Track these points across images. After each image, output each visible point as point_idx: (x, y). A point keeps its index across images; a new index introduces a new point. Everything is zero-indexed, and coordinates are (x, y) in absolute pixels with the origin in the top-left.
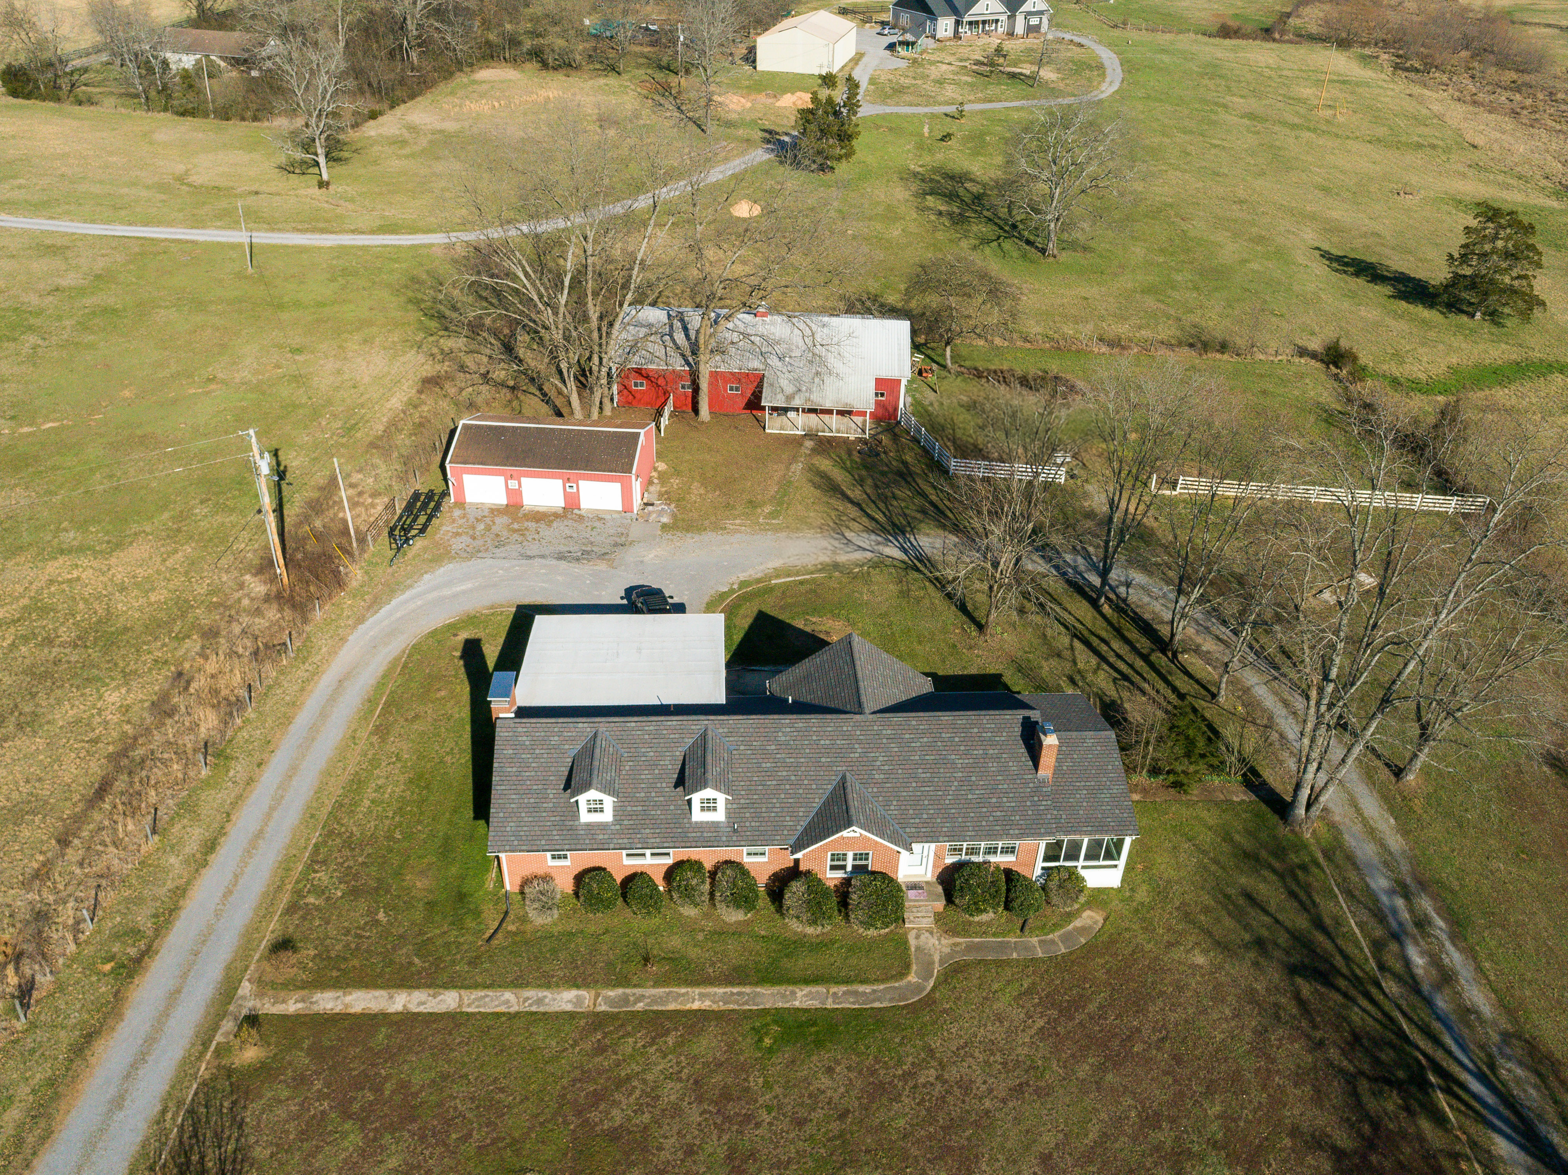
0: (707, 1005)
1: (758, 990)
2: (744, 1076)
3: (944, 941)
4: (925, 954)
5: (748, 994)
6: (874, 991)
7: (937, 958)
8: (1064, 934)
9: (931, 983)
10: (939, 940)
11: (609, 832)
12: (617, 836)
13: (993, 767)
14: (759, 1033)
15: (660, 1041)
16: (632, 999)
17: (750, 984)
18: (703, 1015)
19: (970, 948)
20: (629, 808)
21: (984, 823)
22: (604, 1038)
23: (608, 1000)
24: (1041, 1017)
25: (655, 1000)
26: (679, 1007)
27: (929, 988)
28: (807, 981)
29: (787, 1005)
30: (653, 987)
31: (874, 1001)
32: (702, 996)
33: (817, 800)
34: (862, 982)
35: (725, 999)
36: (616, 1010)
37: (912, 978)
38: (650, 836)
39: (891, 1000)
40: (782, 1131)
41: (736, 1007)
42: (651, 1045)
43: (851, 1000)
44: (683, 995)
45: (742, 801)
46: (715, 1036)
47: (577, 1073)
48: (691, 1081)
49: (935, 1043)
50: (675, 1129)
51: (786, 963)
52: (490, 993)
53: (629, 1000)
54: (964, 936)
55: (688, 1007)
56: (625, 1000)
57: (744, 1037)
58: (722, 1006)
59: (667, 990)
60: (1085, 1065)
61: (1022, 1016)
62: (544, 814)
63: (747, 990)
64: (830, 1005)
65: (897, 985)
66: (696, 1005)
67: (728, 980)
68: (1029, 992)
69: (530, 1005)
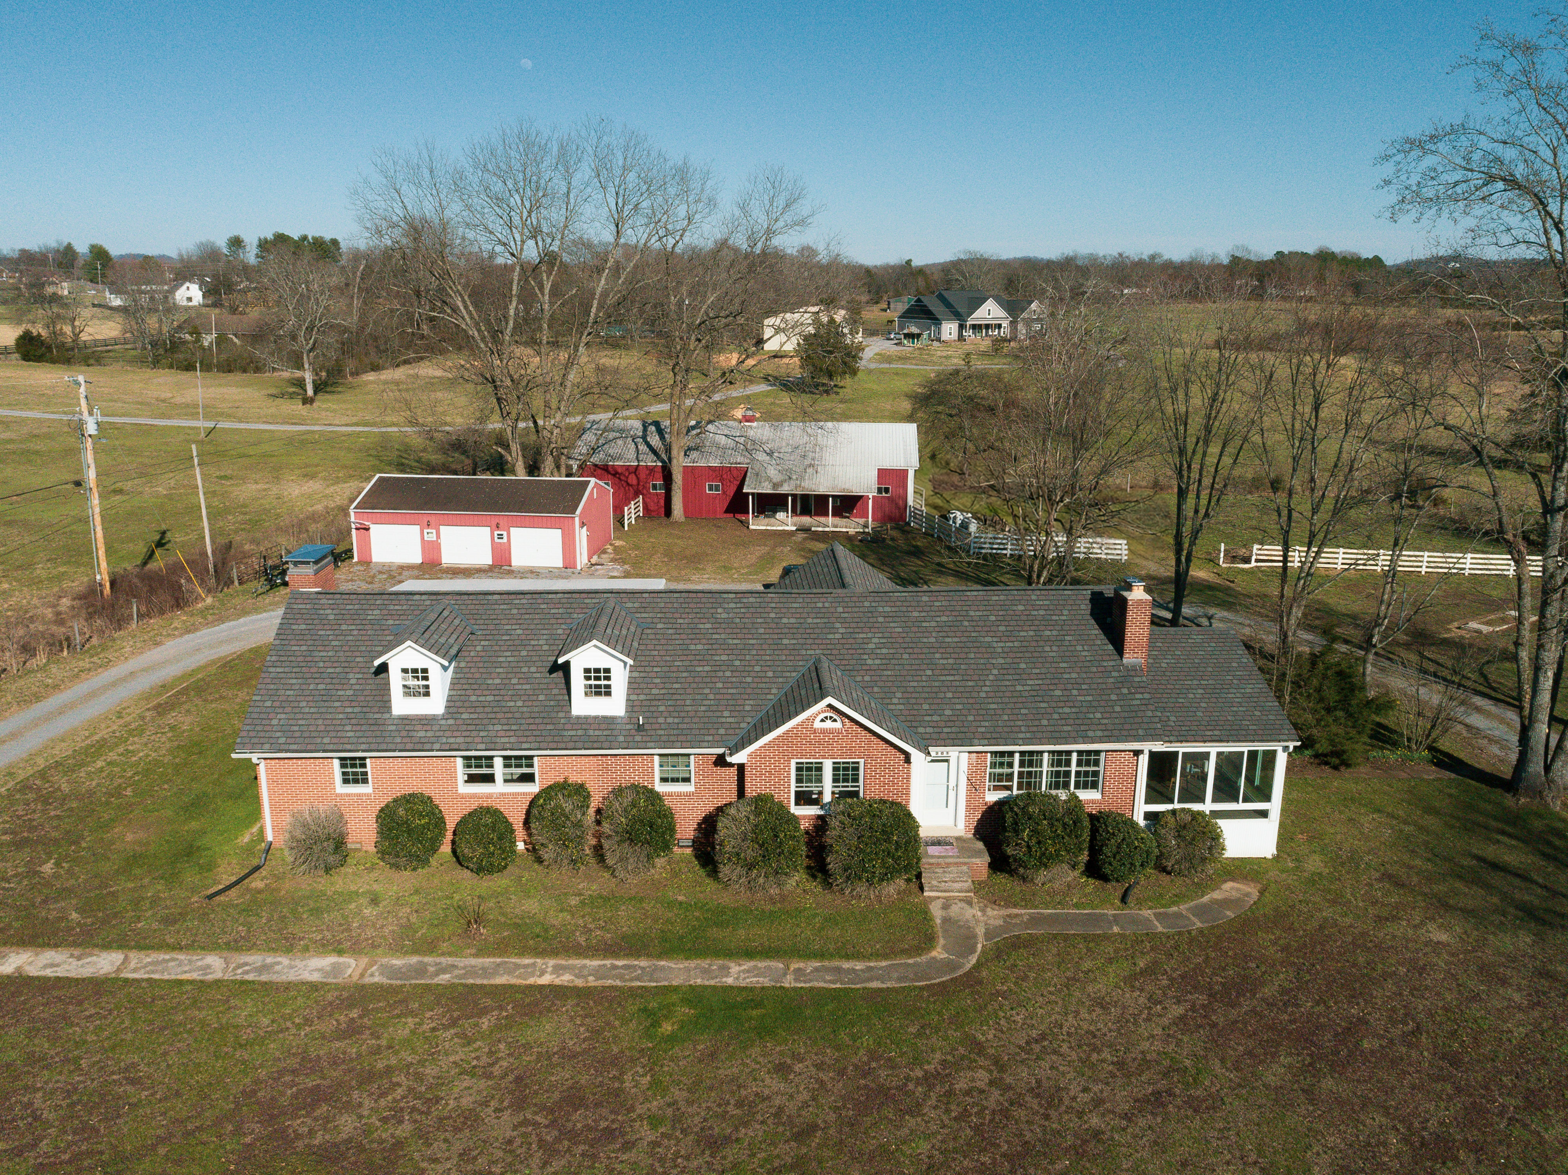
0: (566, 979)
1: (662, 963)
2: (614, 1072)
3: (989, 912)
4: (960, 927)
5: (643, 968)
6: (870, 969)
7: (980, 931)
8: (1196, 906)
9: (973, 959)
10: (983, 911)
11: (435, 728)
12: (448, 734)
13: (1052, 652)
14: (653, 1018)
15: (466, 1023)
16: (432, 969)
17: (649, 956)
18: (558, 992)
19: (1035, 921)
20: (473, 698)
21: (1045, 722)
22: (360, 1017)
23: (385, 970)
24: (1178, 1002)
25: (472, 971)
26: (514, 981)
27: (968, 966)
28: (749, 954)
29: (712, 982)
30: (476, 955)
31: (870, 979)
32: (557, 969)
33: (774, 691)
34: (847, 957)
35: (598, 973)
36: (399, 982)
37: (938, 953)
38: (502, 733)
39: (900, 979)
40: (677, 1155)
41: (618, 983)
42: (446, 1028)
43: (828, 978)
44: (525, 966)
45: (654, 691)
46: (572, 1019)
47: (293, 1063)
48: (511, 1078)
49: (986, 1034)
50: (458, 1147)
51: (715, 932)
52: (181, 957)
53: (426, 971)
54: (1025, 907)
55: (531, 981)
56: (421, 970)
57: (625, 1022)
58: (592, 982)
59: (498, 960)
60: (1275, 1067)
61: (1142, 1000)
62: (337, 704)
63: (643, 963)
64: (789, 982)
65: (911, 961)
66: (546, 980)
67: (609, 950)
68: (1150, 971)
69: (246, 972)
